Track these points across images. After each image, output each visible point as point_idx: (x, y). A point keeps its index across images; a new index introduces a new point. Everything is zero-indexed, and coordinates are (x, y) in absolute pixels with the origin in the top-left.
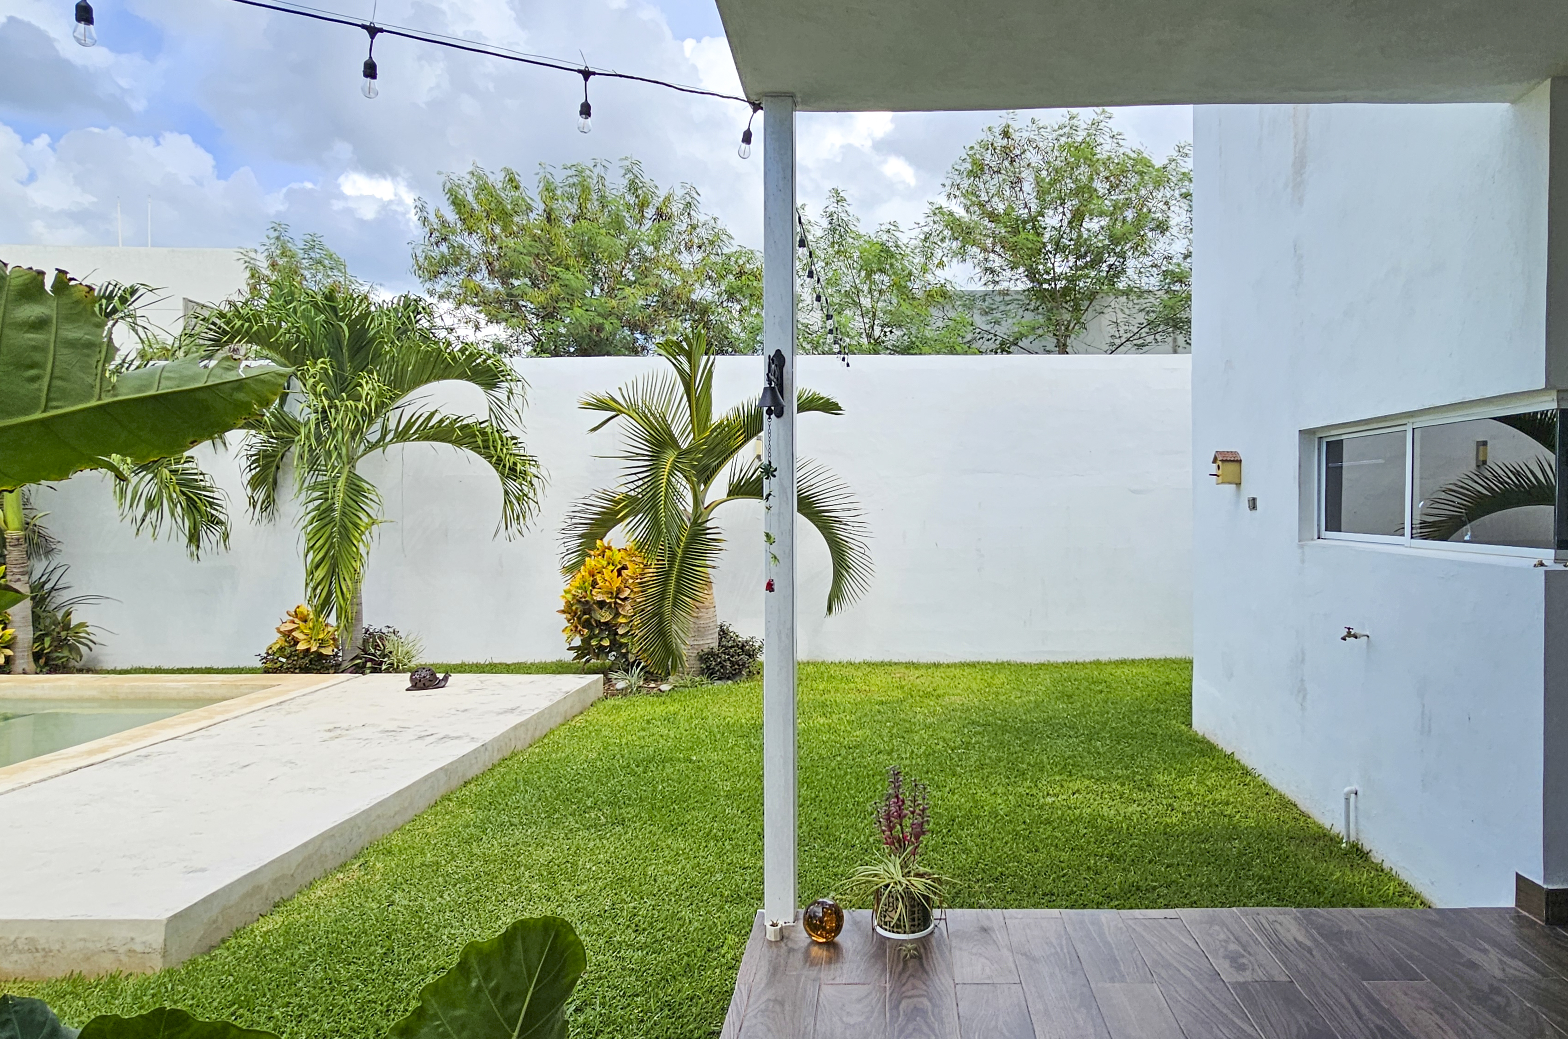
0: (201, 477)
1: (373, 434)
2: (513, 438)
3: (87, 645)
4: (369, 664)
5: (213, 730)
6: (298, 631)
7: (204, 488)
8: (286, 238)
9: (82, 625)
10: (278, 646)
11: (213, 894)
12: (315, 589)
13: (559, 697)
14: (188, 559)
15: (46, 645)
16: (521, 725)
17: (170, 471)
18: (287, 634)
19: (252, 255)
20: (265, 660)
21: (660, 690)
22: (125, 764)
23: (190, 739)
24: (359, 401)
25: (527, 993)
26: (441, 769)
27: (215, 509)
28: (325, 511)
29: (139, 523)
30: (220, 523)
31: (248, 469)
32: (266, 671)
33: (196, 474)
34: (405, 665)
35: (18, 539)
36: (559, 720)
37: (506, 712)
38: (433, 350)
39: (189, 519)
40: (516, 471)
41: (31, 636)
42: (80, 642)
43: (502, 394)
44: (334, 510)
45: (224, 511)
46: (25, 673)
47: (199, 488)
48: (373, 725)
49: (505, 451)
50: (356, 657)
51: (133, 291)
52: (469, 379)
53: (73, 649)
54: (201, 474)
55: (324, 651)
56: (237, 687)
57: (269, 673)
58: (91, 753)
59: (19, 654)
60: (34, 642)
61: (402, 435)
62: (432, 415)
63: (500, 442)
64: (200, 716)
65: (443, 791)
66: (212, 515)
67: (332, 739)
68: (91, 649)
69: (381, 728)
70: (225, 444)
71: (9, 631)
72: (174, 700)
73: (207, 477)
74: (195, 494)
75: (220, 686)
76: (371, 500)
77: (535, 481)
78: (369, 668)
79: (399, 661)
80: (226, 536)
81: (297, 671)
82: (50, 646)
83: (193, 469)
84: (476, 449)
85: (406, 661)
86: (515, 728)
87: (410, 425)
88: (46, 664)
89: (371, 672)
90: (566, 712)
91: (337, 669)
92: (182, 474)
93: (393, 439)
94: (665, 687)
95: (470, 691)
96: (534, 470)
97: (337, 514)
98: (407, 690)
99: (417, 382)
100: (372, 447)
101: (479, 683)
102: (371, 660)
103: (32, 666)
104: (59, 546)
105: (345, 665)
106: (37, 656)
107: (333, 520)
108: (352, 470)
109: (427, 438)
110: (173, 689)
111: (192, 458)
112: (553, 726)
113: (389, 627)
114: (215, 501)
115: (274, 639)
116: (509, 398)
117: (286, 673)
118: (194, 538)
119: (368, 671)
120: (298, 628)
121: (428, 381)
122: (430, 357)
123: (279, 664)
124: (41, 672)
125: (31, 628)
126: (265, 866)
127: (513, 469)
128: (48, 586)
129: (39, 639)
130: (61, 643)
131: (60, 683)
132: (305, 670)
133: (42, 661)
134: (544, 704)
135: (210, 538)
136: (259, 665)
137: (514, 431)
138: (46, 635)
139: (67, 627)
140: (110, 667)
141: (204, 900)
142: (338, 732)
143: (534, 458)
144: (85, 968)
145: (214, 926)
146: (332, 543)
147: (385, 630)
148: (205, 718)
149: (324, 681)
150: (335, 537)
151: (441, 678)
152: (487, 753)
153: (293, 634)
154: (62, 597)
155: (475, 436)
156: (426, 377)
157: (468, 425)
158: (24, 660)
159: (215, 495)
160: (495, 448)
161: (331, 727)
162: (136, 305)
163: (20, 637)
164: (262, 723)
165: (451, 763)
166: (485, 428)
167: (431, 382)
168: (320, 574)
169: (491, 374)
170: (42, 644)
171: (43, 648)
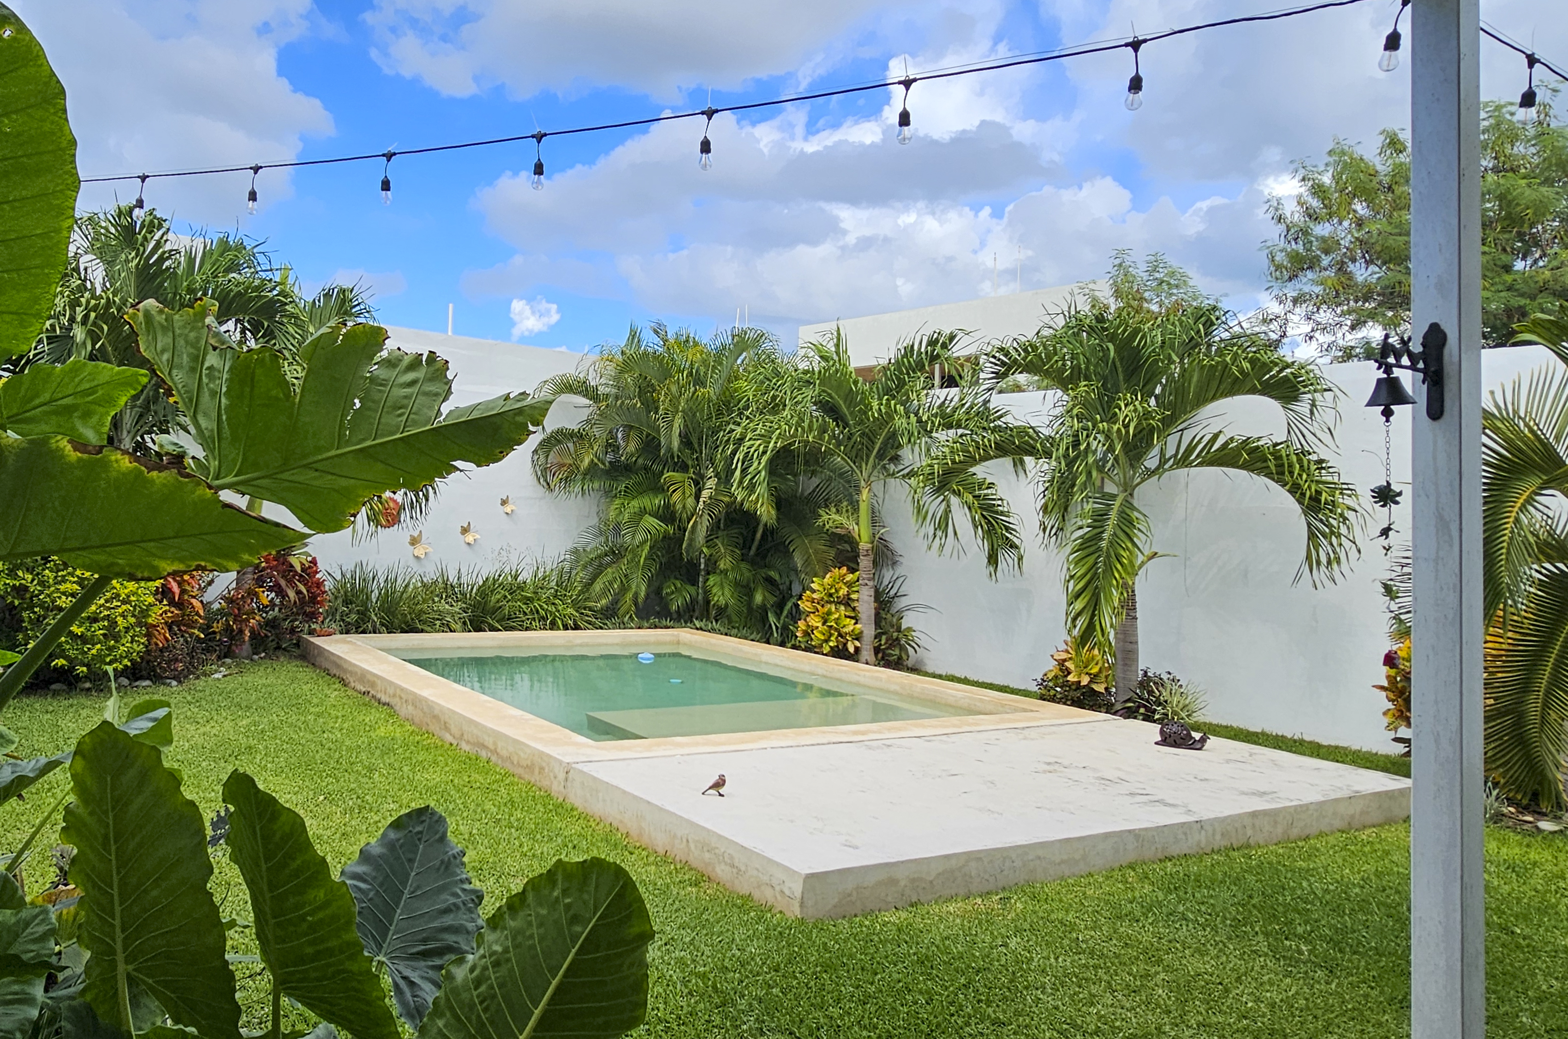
0: (999, 502)
1: (1151, 461)
2: (1321, 461)
3: (914, 648)
4: (1142, 710)
5: (954, 738)
6: (1071, 662)
7: (1002, 513)
8: (1128, 263)
9: (909, 629)
10: (1053, 674)
11: (848, 869)
12: (1074, 620)
13: (1346, 793)
14: (987, 580)
15: (883, 642)
16: (1265, 813)
17: (974, 497)
18: (1061, 663)
19: (1091, 286)
20: (1042, 683)
21: (1537, 828)
22: (870, 748)
23: (929, 741)
24: (1115, 423)
25: (590, 922)
26: (1129, 831)
27: (1011, 534)
28: (1090, 539)
29: (931, 539)
30: (1013, 546)
31: (1042, 495)
32: (1042, 698)
33: (994, 500)
34: (1182, 719)
35: (867, 551)
36: (1338, 824)
37: (1254, 794)
38: (1218, 363)
39: (988, 541)
40: (1319, 501)
41: (873, 633)
42: (909, 645)
43: (1303, 407)
44: (1102, 539)
45: (1018, 535)
46: (867, 663)
47: (997, 512)
48: (1094, 770)
49: (1305, 476)
50: (1129, 700)
51: (952, 337)
52: (1263, 393)
53: (902, 648)
54: (1001, 499)
55: (1095, 687)
56: (1003, 706)
57: (1044, 700)
58: (855, 733)
59: (864, 646)
60: (875, 638)
61: (1183, 461)
62: (1216, 437)
63: (1298, 466)
64: (953, 722)
65: (1131, 857)
66: (1007, 538)
67: (1045, 772)
68: (916, 651)
69: (1100, 774)
70: (1025, 471)
71: (858, 626)
72: (951, 706)
73: (1005, 502)
74: (994, 518)
75: (989, 701)
76: (1139, 529)
77: (1350, 515)
78: (1142, 714)
79: (1175, 713)
80: (1020, 559)
81: (1069, 703)
82: (885, 643)
83: (992, 494)
84: (1269, 475)
85: (1183, 715)
86: (1254, 814)
87: (1190, 449)
88: (883, 658)
89: (1144, 720)
90: (1352, 817)
91: (1109, 709)
92: (984, 499)
93: (1173, 465)
94: (1546, 825)
95: (1228, 761)
96: (1349, 501)
97: (1104, 544)
98: (1156, 743)
99: (1202, 400)
100: (1151, 473)
101: (1247, 755)
102: (1145, 706)
103: (872, 658)
104: (900, 559)
105: (1118, 707)
106: (877, 650)
107: (1099, 549)
108: (1129, 499)
109: (1211, 463)
110: (953, 696)
111: (993, 484)
112: (1325, 829)
113: (1169, 673)
114: (1011, 526)
115: (1050, 667)
116: (1312, 413)
117: (1058, 703)
118: (993, 559)
119: (1141, 717)
120: (1070, 659)
121: (1214, 398)
122: (1216, 371)
123: (1052, 693)
124: (878, 665)
125: (873, 626)
126: (902, 862)
127: (1316, 498)
128: (892, 593)
129: (877, 636)
130: (895, 643)
131: (877, 674)
132: (1078, 703)
133: (880, 655)
134: (1313, 796)
135: (1006, 560)
136: (1034, 688)
137: (1322, 453)
138: (883, 633)
139: (899, 630)
140: (930, 671)
141: (839, 871)
142: (1056, 767)
143: (1350, 487)
144: (756, 895)
145: (849, 899)
146: (1096, 573)
147: (1165, 677)
148: (954, 726)
149: (1081, 716)
150: (1099, 568)
151: (1197, 739)
152: (1203, 832)
153: (1066, 664)
154: (901, 603)
155: (1266, 460)
156: (1212, 394)
157: (1257, 447)
158: (867, 653)
159: (1011, 520)
160: (1291, 473)
161: (1052, 760)
162: (954, 350)
163: (866, 632)
164: (997, 742)
165: (1146, 829)
166: (1280, 450)
167: (1217, 399)
168: (1079, 605)
169: (1289, 385)
170: (880, 640)
171: (881, 645)
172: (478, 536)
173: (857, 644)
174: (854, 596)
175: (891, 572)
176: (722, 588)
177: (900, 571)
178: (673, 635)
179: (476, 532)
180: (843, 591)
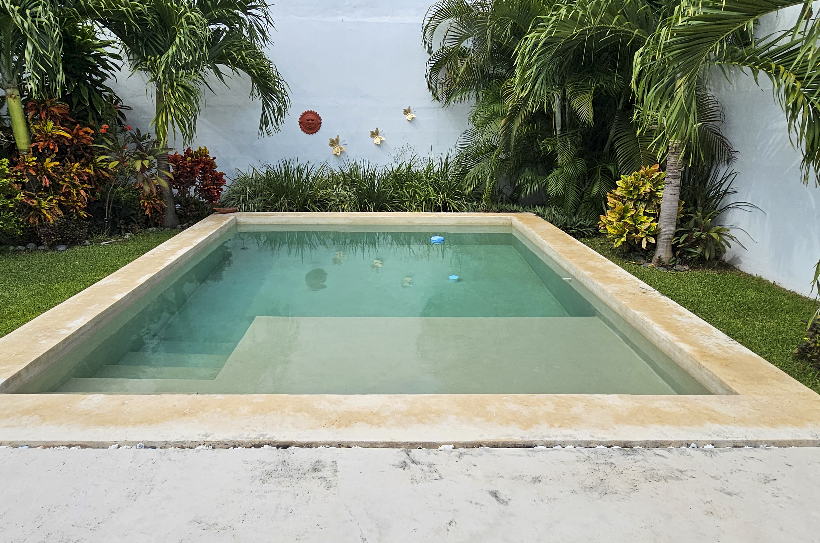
15: (681, 241)
35: (676, 148)
41: (672, 231)
59: (660, 244)
60: (675, 236)
71: (657, 224)
82: (685, 242)
103: (669, 255)
106: (674, 248)
125: (674, 225)
129: (678, 234)
133: (678, 253)
138: (684, 232)
163: (664, 230)
170: (679, 239)
171: (678, 243)
172: (383, 139)
173: (653, 240)
174: (659, 194)
175: (726, 167)
176: (557, 181)
177: (735, 167)
178: (506, 219)
179: (383, 135)
180: (648, 187)
